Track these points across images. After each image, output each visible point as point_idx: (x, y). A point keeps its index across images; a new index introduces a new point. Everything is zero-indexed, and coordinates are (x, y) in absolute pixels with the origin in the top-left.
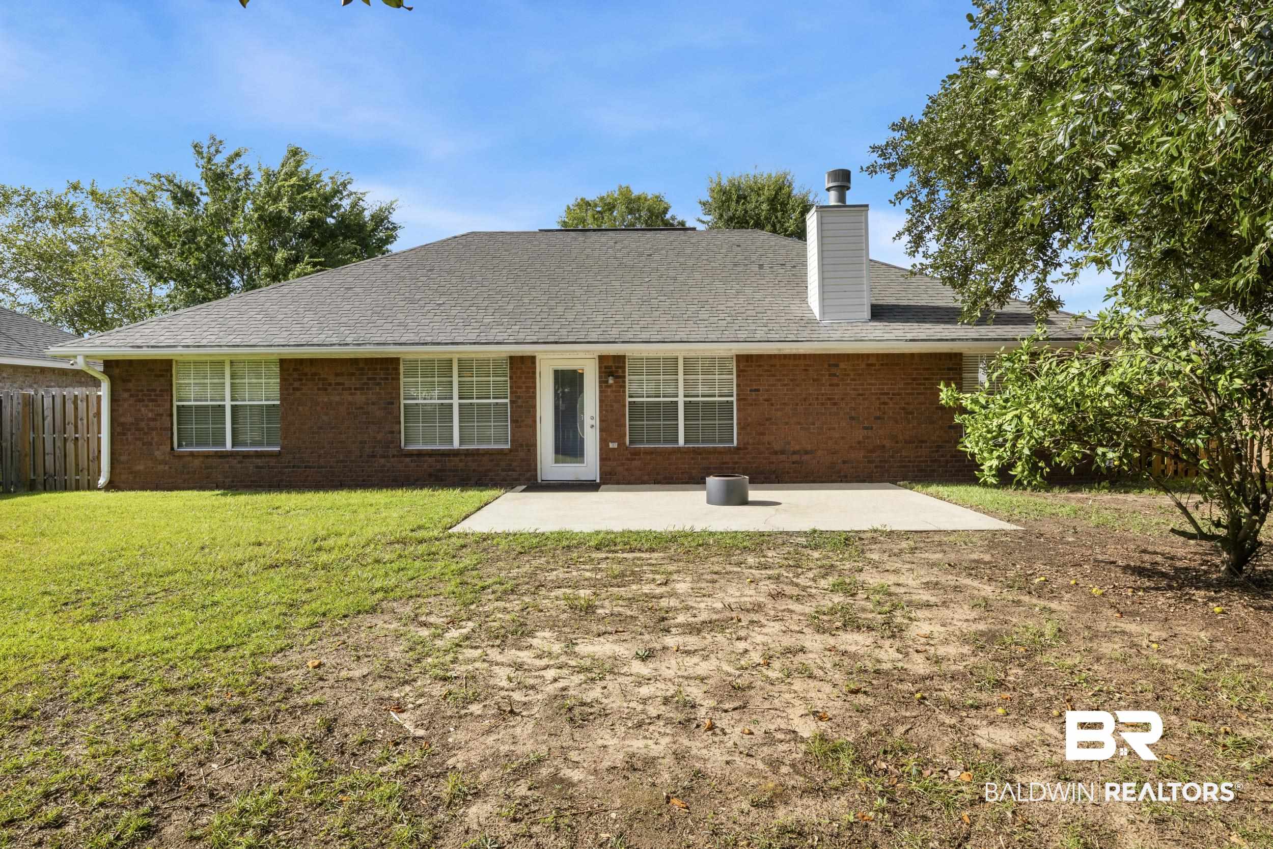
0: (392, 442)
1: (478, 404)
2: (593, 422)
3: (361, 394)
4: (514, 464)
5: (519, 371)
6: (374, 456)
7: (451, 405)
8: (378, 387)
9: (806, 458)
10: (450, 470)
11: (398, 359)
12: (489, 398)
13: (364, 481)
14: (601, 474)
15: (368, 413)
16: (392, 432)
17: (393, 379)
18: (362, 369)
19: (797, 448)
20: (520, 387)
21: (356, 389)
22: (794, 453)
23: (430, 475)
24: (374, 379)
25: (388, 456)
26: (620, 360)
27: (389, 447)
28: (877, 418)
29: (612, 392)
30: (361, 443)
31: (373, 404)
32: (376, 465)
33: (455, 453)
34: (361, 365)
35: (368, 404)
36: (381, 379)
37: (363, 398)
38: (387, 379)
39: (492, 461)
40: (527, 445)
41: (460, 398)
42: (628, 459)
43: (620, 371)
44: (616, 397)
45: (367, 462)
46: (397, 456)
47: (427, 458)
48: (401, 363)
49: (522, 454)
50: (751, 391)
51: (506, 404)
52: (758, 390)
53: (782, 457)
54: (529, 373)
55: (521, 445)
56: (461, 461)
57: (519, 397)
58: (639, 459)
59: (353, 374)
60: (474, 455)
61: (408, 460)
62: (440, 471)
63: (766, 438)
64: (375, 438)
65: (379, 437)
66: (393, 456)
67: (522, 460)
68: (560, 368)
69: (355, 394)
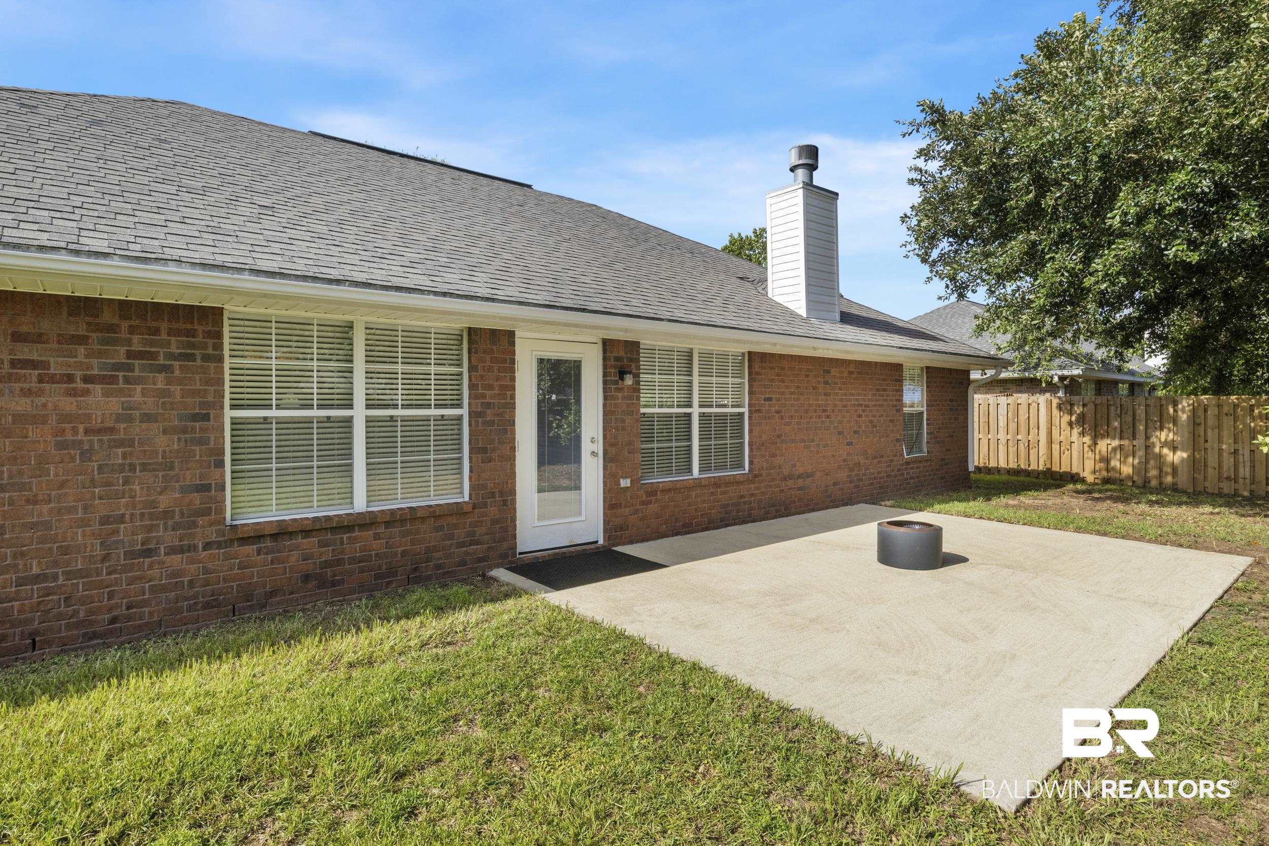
0: (206, 512)
1: (404, 419)
2: (594, 447)
3: (106, 394)
4: (479, 531)
5: (488, 357)
6: (148, 553)
7: (349, 420)
8: (161, 377)
9: (808, 481)
10: (353, 560)
11: (217, 313)
12: (429, 406)
13: (114, 620)
14: (605, 531)
15: (131, 443)
16: (206, 488)
17: (206, 358)
18: (112, 329)
19: (801, 470)
20: (490, 387)
21: (87, 379)
22: (799, 477)
23: (307, 578)
24: (152, 356)
25: (192, 548)
26: (633, 347)
27: (194, 525)
28: (855, 432)
29: (624, 398)
30: (105, 520)
31: (147, 418)
32: (155, 572)
33: (365, 522)
34: (107, 317)
35: (130, 419)
36: (172, 356)
37: (114, 405)
38: (191, 357)
39: (441, 528)
40: (502, 493)
41: (368, 407)
42: (643, 503)
43: (633, 365)
44: (628, 406)
45: (127, 569)
46: (219, 545)
47: (299, 541)
48: (226, 322)
49: (493, 511)
50: (765, 400)
51: (460, 418)
52: (770, 399)
53: (790, 483)
54: (505, 361)
55: (493, 495)
56: (377, 537)
57: (488, 405)
58: (657, 500)
59: (81, 340)
60: (403, 521)
61: (250, 549)
62: (327, 564)
63: (778, 461)
64: (153, 504)
65: (164, 502)
66: (207, 546)
67: (495, 522)
68: (547, 355)
69: (86, 393)
